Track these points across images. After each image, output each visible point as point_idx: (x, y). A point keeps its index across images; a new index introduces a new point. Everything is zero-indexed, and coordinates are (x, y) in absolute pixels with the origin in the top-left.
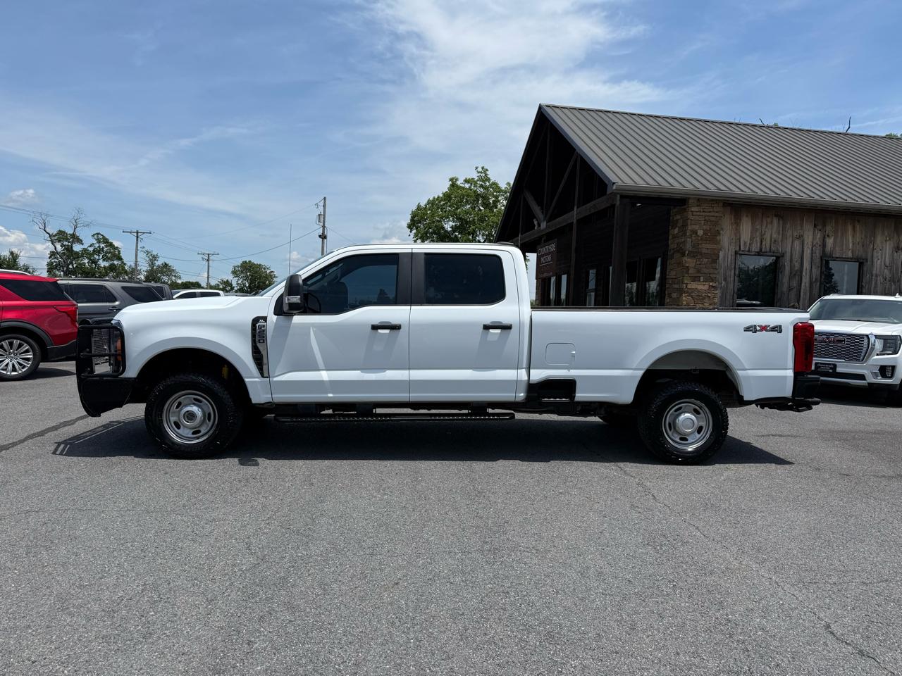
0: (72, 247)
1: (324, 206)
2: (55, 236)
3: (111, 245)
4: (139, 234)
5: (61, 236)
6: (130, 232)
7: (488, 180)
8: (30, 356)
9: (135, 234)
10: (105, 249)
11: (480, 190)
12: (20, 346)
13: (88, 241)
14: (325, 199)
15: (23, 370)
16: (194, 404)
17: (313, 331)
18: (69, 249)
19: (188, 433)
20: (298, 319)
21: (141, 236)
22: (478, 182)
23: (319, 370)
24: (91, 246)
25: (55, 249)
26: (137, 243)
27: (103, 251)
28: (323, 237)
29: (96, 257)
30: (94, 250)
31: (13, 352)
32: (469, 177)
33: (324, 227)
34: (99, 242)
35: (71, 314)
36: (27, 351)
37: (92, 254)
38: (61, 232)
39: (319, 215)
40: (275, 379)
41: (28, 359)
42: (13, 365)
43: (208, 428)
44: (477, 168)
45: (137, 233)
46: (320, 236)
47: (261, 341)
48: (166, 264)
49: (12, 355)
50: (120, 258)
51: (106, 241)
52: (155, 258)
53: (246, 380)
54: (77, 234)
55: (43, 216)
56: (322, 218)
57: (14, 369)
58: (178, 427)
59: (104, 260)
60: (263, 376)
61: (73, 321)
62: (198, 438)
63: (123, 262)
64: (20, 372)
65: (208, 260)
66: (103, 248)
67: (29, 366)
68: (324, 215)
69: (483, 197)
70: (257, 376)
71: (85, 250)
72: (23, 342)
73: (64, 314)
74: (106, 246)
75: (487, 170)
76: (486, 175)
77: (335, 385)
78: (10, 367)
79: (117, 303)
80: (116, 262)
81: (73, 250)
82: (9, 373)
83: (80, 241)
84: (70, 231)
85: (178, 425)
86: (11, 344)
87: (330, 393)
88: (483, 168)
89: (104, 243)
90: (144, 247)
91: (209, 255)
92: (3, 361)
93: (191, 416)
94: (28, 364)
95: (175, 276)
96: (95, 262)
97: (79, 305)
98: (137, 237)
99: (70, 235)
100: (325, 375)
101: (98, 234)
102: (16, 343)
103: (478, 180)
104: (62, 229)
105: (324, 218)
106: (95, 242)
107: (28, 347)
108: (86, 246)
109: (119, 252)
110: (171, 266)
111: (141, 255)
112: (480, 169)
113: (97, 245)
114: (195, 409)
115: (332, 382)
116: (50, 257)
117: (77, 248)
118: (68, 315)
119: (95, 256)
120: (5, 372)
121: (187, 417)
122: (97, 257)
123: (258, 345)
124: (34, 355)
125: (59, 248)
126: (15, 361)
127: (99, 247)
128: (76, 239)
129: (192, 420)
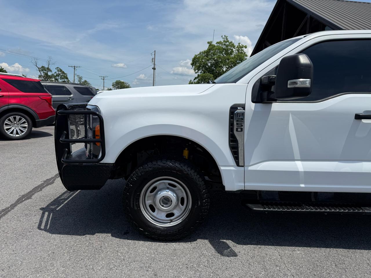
0: (47, 73)
1: (155, 55)
2: (40, 68)
3: (63, 73)
5: (43, 69)
6: (72, 67)
7: (228, 41)
8: (26, 125)
10: (61, 74)
11: (224, 47)
12: (20, 119)
13: (54, 71)
14: (155, 51)
15: (23, 134)
16: (168, 188)
17: (293, 119)
18: (47, 74)
19: (162, 216)
20: (277, 107)
21: (76, 68)
22: (224, 43)
23: (294, 160)
24: (55, 73)
25: (41, 74)
26: (74, 71)
27: (60, 75)
28: (154, 69)
30: (56, 75)
31: (16, 123)
32: (218, 41)
33: (154, 64)
35: (49, 100)
36: (24, 123)
38: (43, 67)
39: (153, 59)
40: (250, 168)
41: (25, 127)
42: (17, 131)
43: (182, 212)
44: (222, 36)
46: (153, 68)
47: (239, 130)
48: (86, 81)
49: (16, 125)
50: (67, 78)
51: (61, 71)
53: (222, 168)
54: (50, 68)
55: (35, 60)
56: (154, 60)
57: (17, 133)
58: (153, 210)
59: (60, 79)
60: (238, 164)
61: (50, 105)
62: (171, 221)
63: (68, 80)
64: (21, 135)
65: (104, 79)
66: (60, 74)
67: (26, 131)
68: (155, 59)
69: (225, 50)
70: (233, 165)
71: (53, 74)
72: (22, 118)
73: (45, 100)
74: (61, 73)
75: (227, 37)
76: (227, 39)
77: (309, 175)
78: (15, 132)
79: (72, 96)
80: (65, 80)
81: (48, 75)
82: (14, 136)
83: (50, 71)
84: (47, 67)
85: (153, 209)
86: (15, 118)
87: (302, 183)
88: (225, 36)
92: (11, 128)
93: (166, 201)
94: (25, 130)
97: (53, 96)
98: (74, 69)
99: (47, 68)
100: (300, 166)
101: (58, 68)
102: (18, 117)
103: (223, 42)
104: (43, 66)
105: (155, 60)
106: (56, 71)
107: (25, 120)
108: (53, 73)
109: (67, 75)
110: (88, 82)
111: (76, 77)
112: (224, 37)
114: (169, 193)
115: (306, 173)
116: (39, 78)
117: (50, 74)
118: (47, 102)
119: (57, 77)
120: (12, 135)
121: (163, 201)
122: (58, 78)
123: (235, 133)
124: (28, 124)
125: (42, 74)
126: (17, 129)
127: (58, 73)
128: (49, 70)
129: (167, 204)
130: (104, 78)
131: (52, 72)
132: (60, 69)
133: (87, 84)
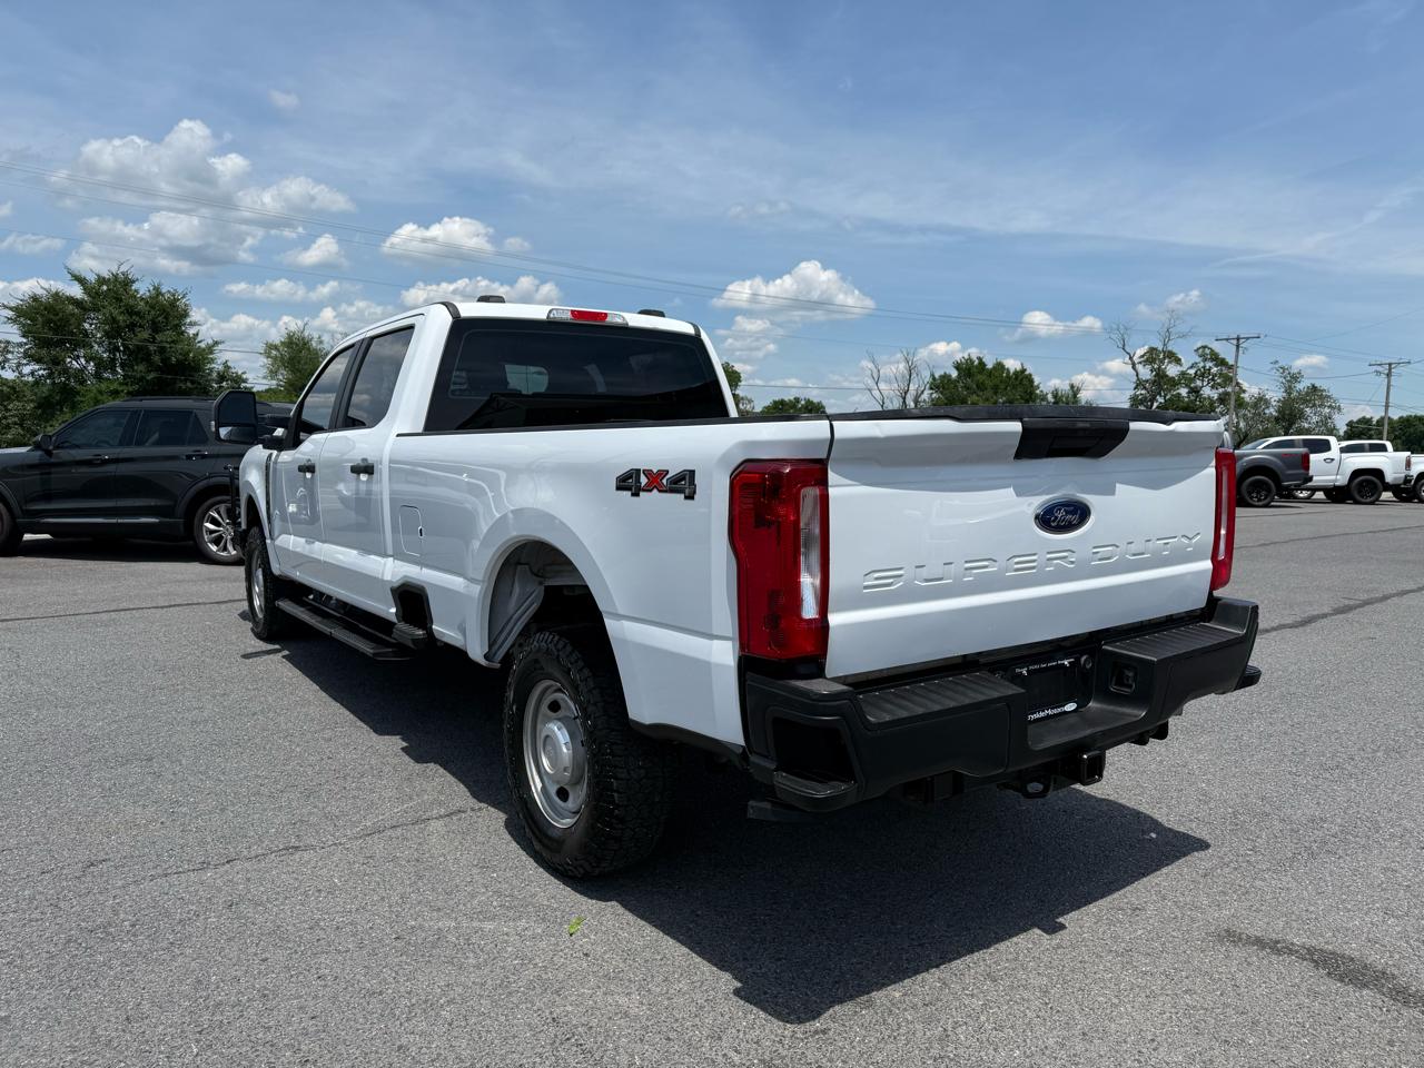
4: (1241, 341)
9: (1235, 342)
13: (1189, 360)
24: (1191, 367)
29: (1199, 383)
34: (1205, 360)
37: (1192, 380)
45: (1238, 339)
52: (1295, 378)
65: (1389, 375)
71: (1183, 373)
74: (1216, 365)
83: (1178, 361)
89: (1212, 360)
90: (1276, 362)
91: (1390, 364)
95: (1330, 407)
96: (1195, 391)
98: (1238, 346)
101: (1204, 347)
106: (1198, 359)
113: (1202, 364)
117: (1172, 371)
127: (1204, 367)
130: (1390, 369)
131: (1181, 365)
132: (1212, 350)
133: (1321, 397)
